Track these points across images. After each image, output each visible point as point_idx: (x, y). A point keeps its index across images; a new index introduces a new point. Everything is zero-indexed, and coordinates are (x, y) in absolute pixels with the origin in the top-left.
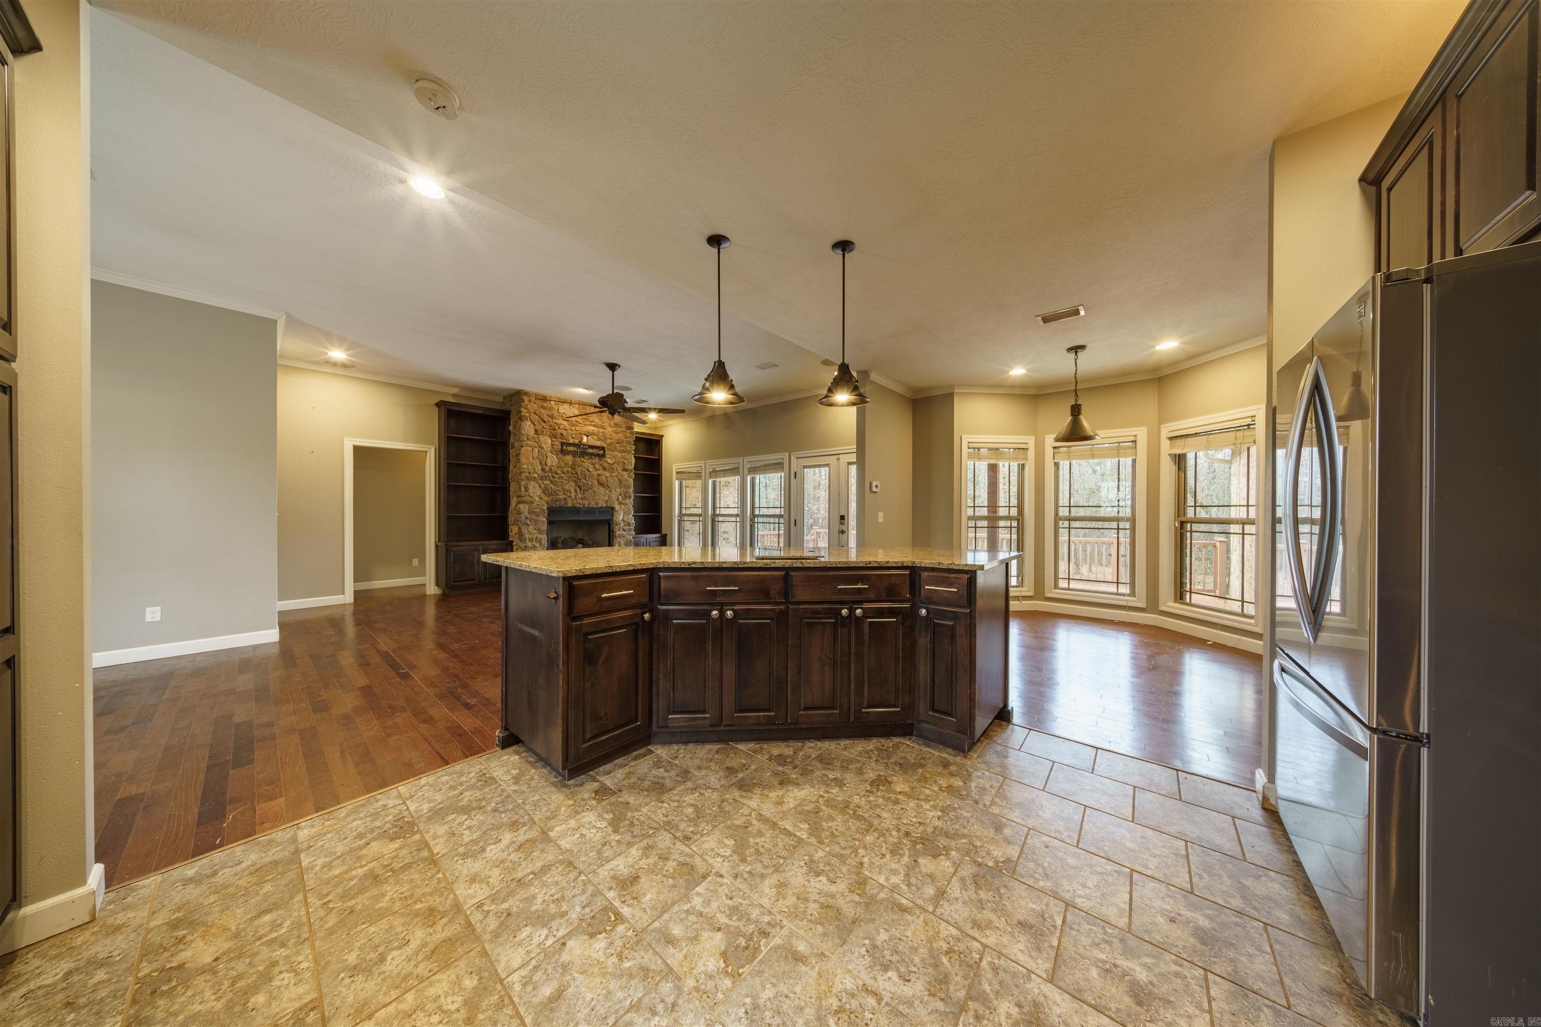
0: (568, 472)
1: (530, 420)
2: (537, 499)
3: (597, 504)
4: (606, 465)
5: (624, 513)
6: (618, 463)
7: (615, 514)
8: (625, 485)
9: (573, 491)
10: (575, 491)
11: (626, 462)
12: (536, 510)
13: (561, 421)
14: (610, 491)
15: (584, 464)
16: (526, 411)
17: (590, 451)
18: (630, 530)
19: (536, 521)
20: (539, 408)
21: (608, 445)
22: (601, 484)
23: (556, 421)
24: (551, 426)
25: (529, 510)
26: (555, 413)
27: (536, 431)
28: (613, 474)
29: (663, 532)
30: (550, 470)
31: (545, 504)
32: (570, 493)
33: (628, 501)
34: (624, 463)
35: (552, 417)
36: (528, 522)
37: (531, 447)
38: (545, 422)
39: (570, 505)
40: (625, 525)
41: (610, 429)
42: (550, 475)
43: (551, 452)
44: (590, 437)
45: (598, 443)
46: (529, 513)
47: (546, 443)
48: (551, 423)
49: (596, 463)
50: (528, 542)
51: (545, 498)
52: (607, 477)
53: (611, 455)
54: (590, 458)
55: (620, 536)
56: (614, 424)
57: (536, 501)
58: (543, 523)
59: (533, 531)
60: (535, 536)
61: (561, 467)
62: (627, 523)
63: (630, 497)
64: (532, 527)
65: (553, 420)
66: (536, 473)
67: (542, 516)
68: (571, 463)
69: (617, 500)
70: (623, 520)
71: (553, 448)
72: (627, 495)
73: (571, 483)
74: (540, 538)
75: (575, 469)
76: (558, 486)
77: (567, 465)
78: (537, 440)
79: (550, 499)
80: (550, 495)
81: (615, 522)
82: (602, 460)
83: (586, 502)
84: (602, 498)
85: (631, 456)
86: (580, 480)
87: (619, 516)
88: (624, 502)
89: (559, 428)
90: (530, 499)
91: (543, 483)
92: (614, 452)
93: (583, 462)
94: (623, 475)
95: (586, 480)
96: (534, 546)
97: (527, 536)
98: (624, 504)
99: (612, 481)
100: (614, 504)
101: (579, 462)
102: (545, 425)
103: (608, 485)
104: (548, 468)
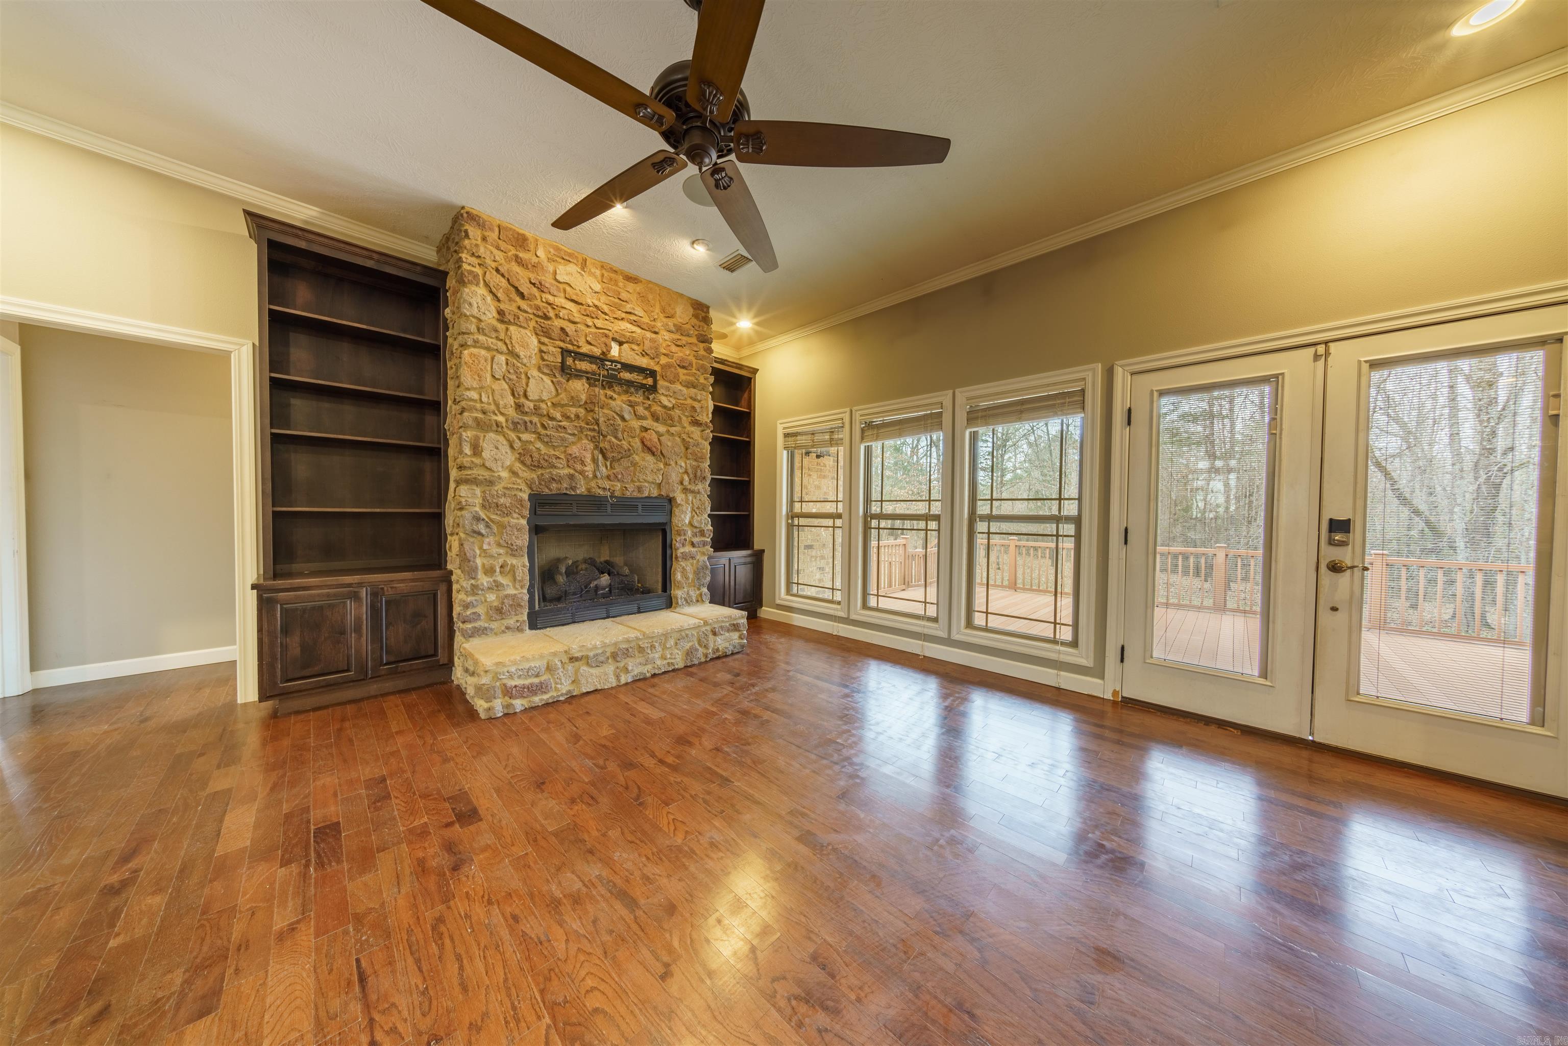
0: (577, 416)
1: (487, 285)
2: (505, 474)
3: (640, 489)
4: (656, 408)
5: (693, 510)
6: (682, 407)
7: (676, 511)
8: (693, 454)
9: (588, 460)
10: (594, 460)
11: (696, 405)
12: (502, 500)
13: (560, 301)
14: (666, 464)
15: (612, 403)
16: (476, 261)
17: (626, 375)
18: (704, 544)
19: (502, 526)
20: (507, 259)
21: (663, 367)
22: (649, 450)
23: (550, 298)
24: (538, 308)
25: (484, 499)
26: (548, 280)
27: (501, 313)
28: (673, 430)
29: (757, 546)
30: (536, 408)
31: (523, 487)
32: (583, 463)
33: (700, 487)
34: (693, 407)
35: (540, 287)
36: (481, 527)
37: (488, 349)
38: (522, 295)
39: (582, 490)
40: (695, 535)
41: (667, 336)
42: (535, 419)
43: (539, 369)
44: (625, 346)
45: (644, 362)
46: (483, 507)
47: (525, 346)
48: (538, 302)
49: (637, 404)
50: (480, 574)
51: (526, 474)
52: (660, 435)
53: (668, 389)
54: (626, 392)
55: (685, 557)
56: (675, 325)
57: (500, 478)
58: (518, 530)
59: (495, 550)
60: (501, 561)
61: (563, 406)
62: (698, 530)
63: (704, 478)
64: (491, 539)
65: (544, 295)
66: (502, 414)
67: (515, 515)
68: (584, 397)
69: (682, 483)
70: (691, 524)
71: (543, 360)
72: (699, 473)
73: (585, 441)
74: (513, 566)
75: (592, 411)
76: (554, 447)
77: (574, 400)
78: (502, 336)
79: (535, 476)
80: (535, 466)
81: (676, 528)
82: (651, 397)
83: (618, 486)
84: (650, 479)
85: (707, 396)
86: (604, 436)
87: (683, 516)
88: (692, 487)
89: (557, 316)
90: (486, 474)
91: (519, 439)
92: (674, 383)
93: (611, 398)
94: (692, 432)
95: (616, 437)
96: (498, 586)
97: (479, 561)
98: (692, 492)
99: (669, 444)
100: (674, 491)
101: (603, 398)
102: (524, 305)
103: (661, 451)
104: (531, 405)
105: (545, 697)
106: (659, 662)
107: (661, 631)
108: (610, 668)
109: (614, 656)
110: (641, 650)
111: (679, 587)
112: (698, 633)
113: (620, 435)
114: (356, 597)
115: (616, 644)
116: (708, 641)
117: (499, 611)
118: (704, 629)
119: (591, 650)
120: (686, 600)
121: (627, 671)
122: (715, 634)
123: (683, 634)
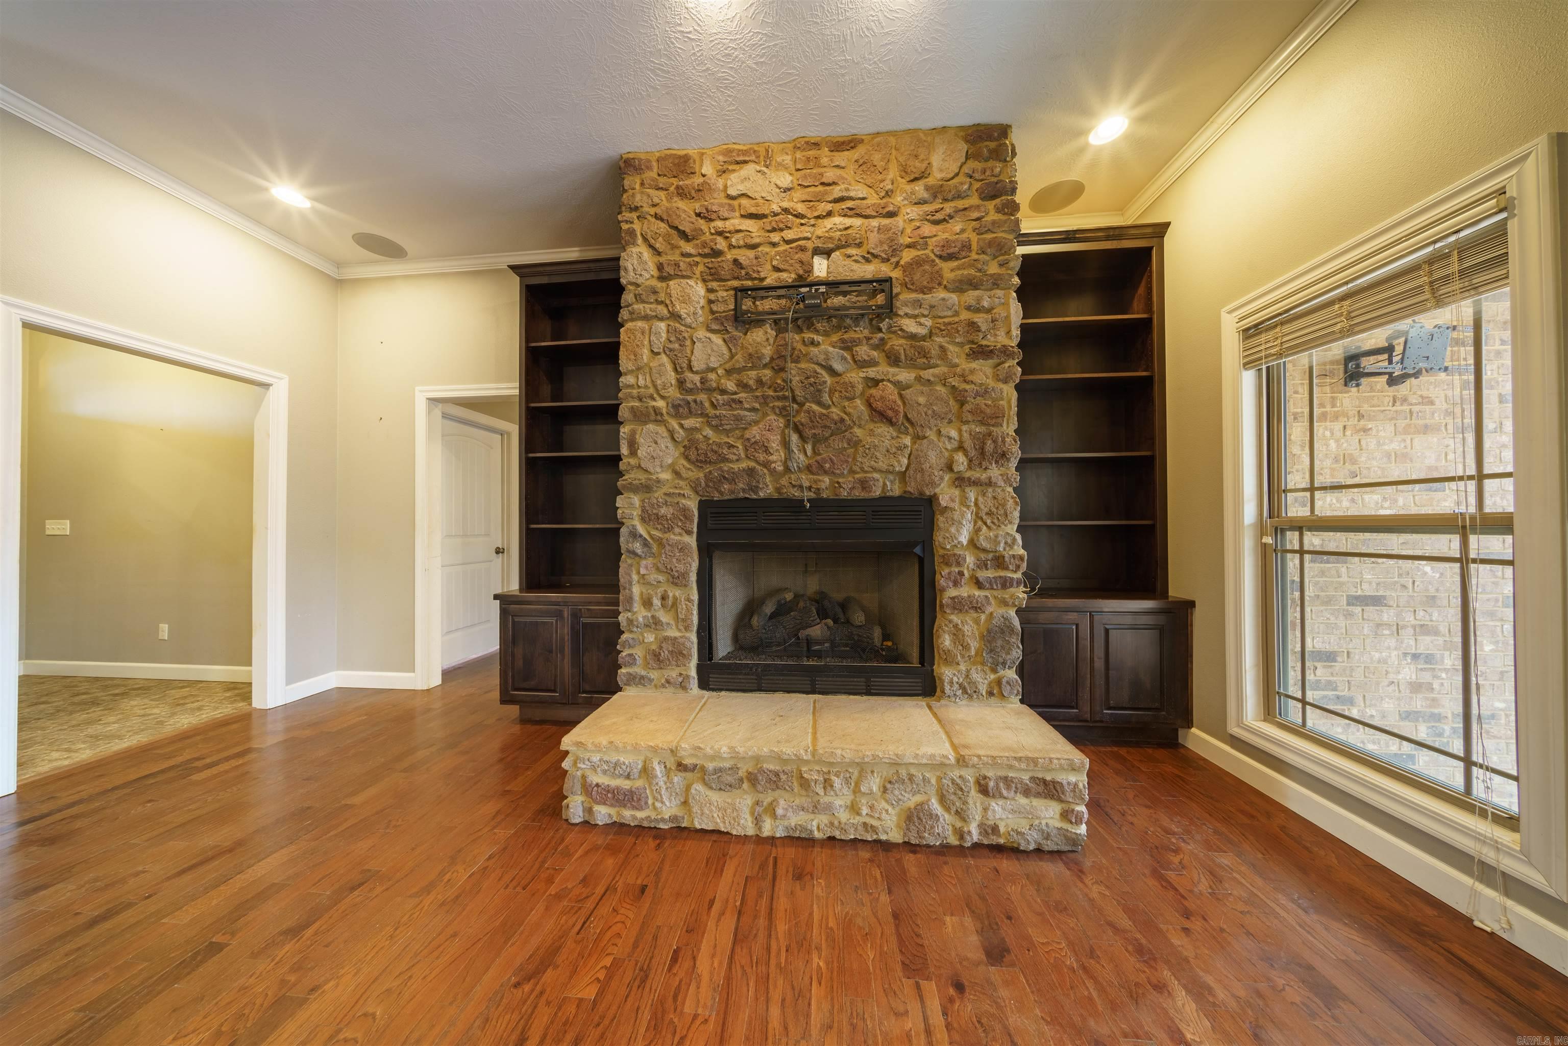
0: (760, 382)
1: (645, 239)
2: (666, 476)
3: (864, 484)
4: (897, 343)
5: (978, 517)
6: (949, 330)
7: (940, 520)
8: (977, 411)
9: (775, 443)
10: (786, 444)
11: (980, 319)
12: (663, 511)
13: (736, 222)
14: (917, 438)
15: (814, 350)
16: (634, 215)
17: (838, 301)
18: (1006, 583)
19: (660, 542)
20: (669, 198)
21: (909, 268)
22: (881, 415)
23: (719, 224)
24: (704, 245)
25: (644, 510)
26: (716, 201)
27: (660, 267)
28: (927, 374)
29: (1175, 592)
30: (703, 381)
31: (688, 492)
32: (767, 450)
33: (994, 472)
34: (972, 326)
35: (705, 215)
36: (637, 547)
37: (647, 319)
38: (684, 235)
39: (767, 490)
40: (982, 565)
41: (913, 212)
42: (702, 397)
43: (707, 328)
44: (833, 255)
45: (868, 271)
46: (643, 520)
47: (687, 300)
48: (706, 237)
49: (857, 342)
50: (637, 606)
51: (690, 472)
52: (901, 387)
53: (918, 304)
54: (838, 327)
55: (959, 605)
56: (927, 188)
57: (658, 481)
58: (681, 550)
59: (654, 577)
60: (660, 591)
61: (739, 371)
62: (990, 556)
63: (1003, 455)
64: (650, 561)
65: (713, 224)
66: (663, 397)
67: (677, 530)
68: (768, 351)
69: (949, 467)
70: (973, 543)
71: (712, 312)
72: (989, 446)
73: (772, 417)
74: (675, 599)
75: (782, 369)
76: (727, 432)
77: (754, 360)
78: (662, 296)
79: (701, 475)
80: (700, 462)
81: (941, 552)
82: (884, 325)
83: (826, 480)
84: (882, 465)
85: (1007, 297)
86: (801, 405)
87: (953, 530)
88: (975, 474)
89: (731, 247)
90: (642, 477)
91: (682, 426)
92: (930, 290)
93: (813, 343)
94: (972, 371)
95: (820, 403)
96: (655, 624)
97: (636, 590)
98: (976, 483)
99: (922, 400)
100: (933, 484)
101: (799, 346)
102: (688, 248)
103: (906, 416)
104: (697, 378)
105: (640, 815)
106: (844, 816)
107: (849, 755)
108: (745, 801)
109: (752, 779)
110: (805, 784)
111: (950, 661)
112: (939, 779)
113: (826, 398)
114: (559, 615)
115: (757, 759)
116: (965, 803)
117: (656, 656)
118: (955, 774)
119: (713, 758)
120: (961, 686)
121: (771, 810)
122: (984, 790)
123: (903, 773)
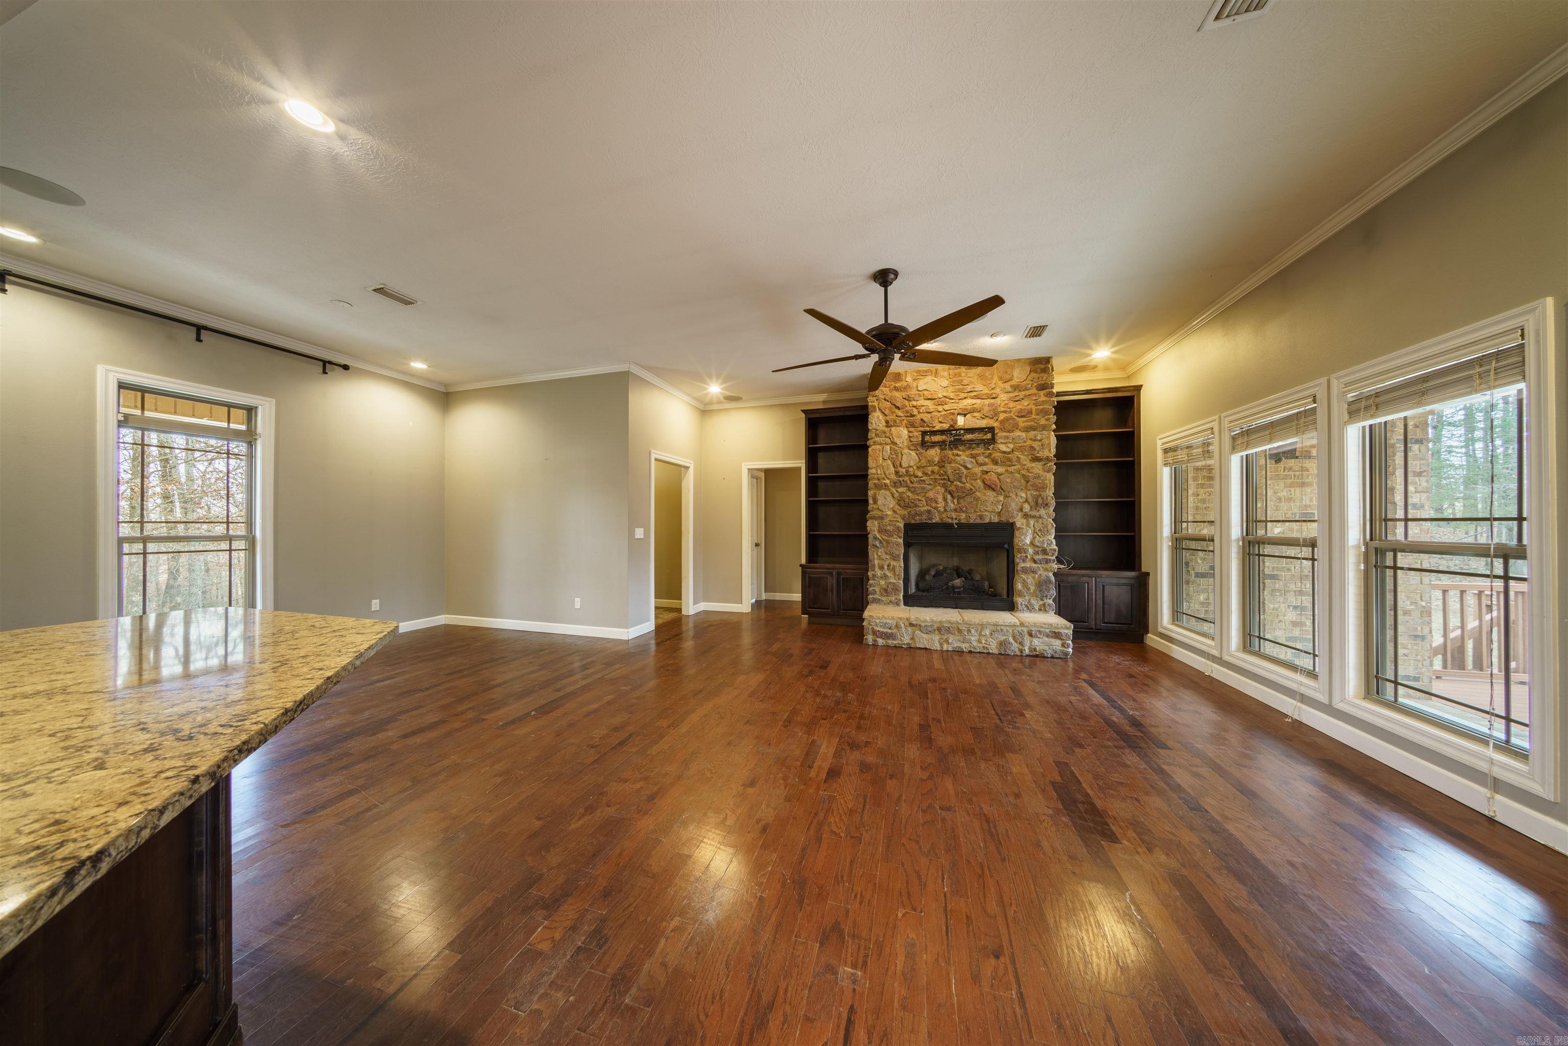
0: (933, 472)
1: (880, 409)
2: (889, 513)
3: (981, 517)
4: (997, 455)
5: (1034, 532)
6: (1021, 449)
7: (1017, 533)
8: (1034, 485)
9: (940, 499)
10: (945, 499)
11: (1036, 445)
12: (888, 528)
13: (922, 402)
14: (1006, 497)
15: (958, 458)
16: (875, 399)
17: (969, 437)
18: (1047, 561)
19: (888, 542)
20: (891, 391)
21: (1002, 422)
22: (989, 487)
23: (914, 403)
24: (907, 412)
25: (879, 527)
26: (913, 392)
27: (887, 422)
28: (1011, 469)
29: (1144, 569)
30: (907, 472)
31: (900, 520)
32: (936, 502)
33: (1042, 512)
34: (1032, 448)
35: (908, 399)
36: (877, 543)
37: (881, 444)
38: (898, 408)
39: (936, 519)
40: (1037, 553)
41: (1005, 397)
42: (906, 479)
43: (909, 448)
44: (968, 416)
45: (983, 423)
46: (879, 531)
47: (900, 437)
48: (908, 408)
49: (978, 455)
50: (877, 569)
51: (904, 512)
52: (999, 475)
53: (1007, 437)
54: (969, 448)
55: (1025, 571)
56: (1011, 386)
57: (887, 515)
58: (897, 545)
59: (884, 556)
60: (887, 563)
61: (923, 467)
62: (1040, 549)
63: (1047, 505)
64: (882, 550)
65: (911, 403)
66: (888, 479)
67: (895, 536)
68: (937, 459)
69: (1021, 510)
70: (1032, 543)
71: (911, 441)
72: (1040, 501)
73: (939, 488)
74: (894, 566)
75: (943, 466)
76: (918, 494)
77: (930, 462)
78: (888, 435)
79: (906, 513)
80: (906, 507)
81: (1017, 547)
82: (991, 447)
83: (963, 515)
84: (990, 509)
85: (1049, 435)
86: (952, 482)
87: (1023, 537)
88: (1034, 513)
89: (919, 412)
90: (880, 513)
91: (897, 491)
92: (1012, 431)
93: (957, 455)
94: (1032, 468)
95: (960, 482)
96: (885, 577)
97: (876, 562)
98: (1034, 517)
99: (1008, 480)
100: (1013, 517)
101: (951, 456)
102: (900, 413)
103: (1001, 487)
104: (904, 470)
105: (895, 642)
106: (975, 644)
107: (977, 621)
108: (936, 638)
109: (939, 630)
110: (960, 631)
111: (1021, 595)
112: (1013, 631)
113: (964, 480)
114: (831, 574)
115: (941, 622)
116: (1023, 639)
117: (886, 590)
118: (1020, 629)
119: (923, 622)
120: (1026, 606)
121: (947, 641)
122: (1030, 635)
123: (999, 628)
